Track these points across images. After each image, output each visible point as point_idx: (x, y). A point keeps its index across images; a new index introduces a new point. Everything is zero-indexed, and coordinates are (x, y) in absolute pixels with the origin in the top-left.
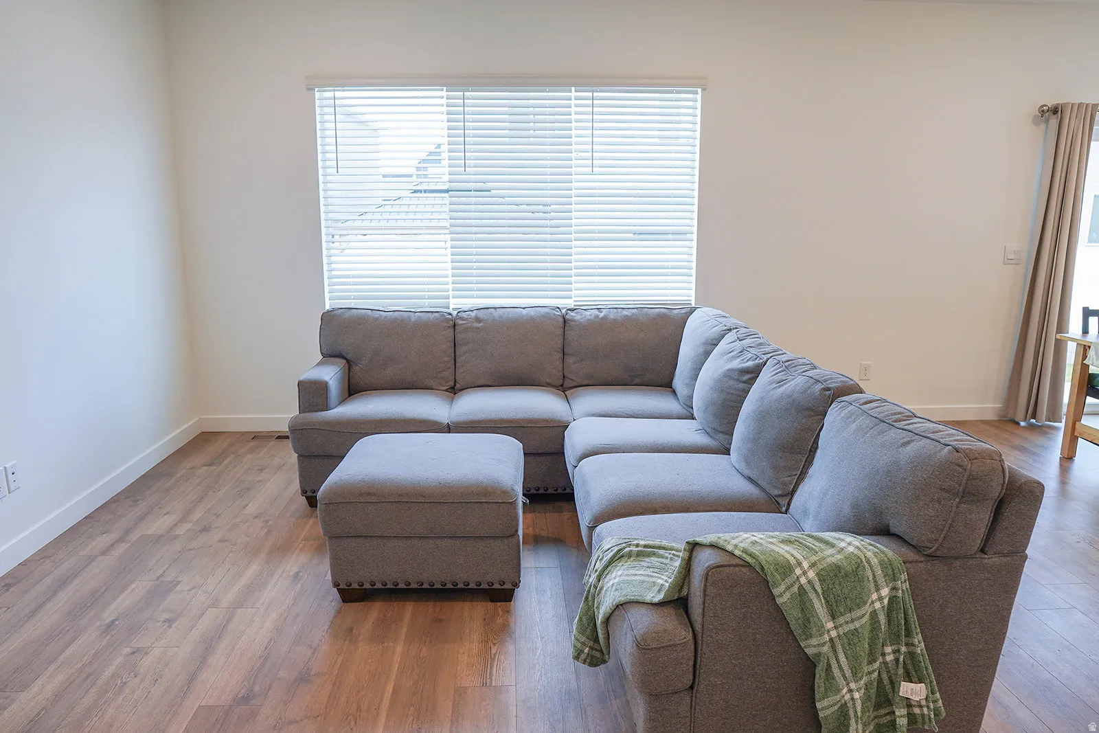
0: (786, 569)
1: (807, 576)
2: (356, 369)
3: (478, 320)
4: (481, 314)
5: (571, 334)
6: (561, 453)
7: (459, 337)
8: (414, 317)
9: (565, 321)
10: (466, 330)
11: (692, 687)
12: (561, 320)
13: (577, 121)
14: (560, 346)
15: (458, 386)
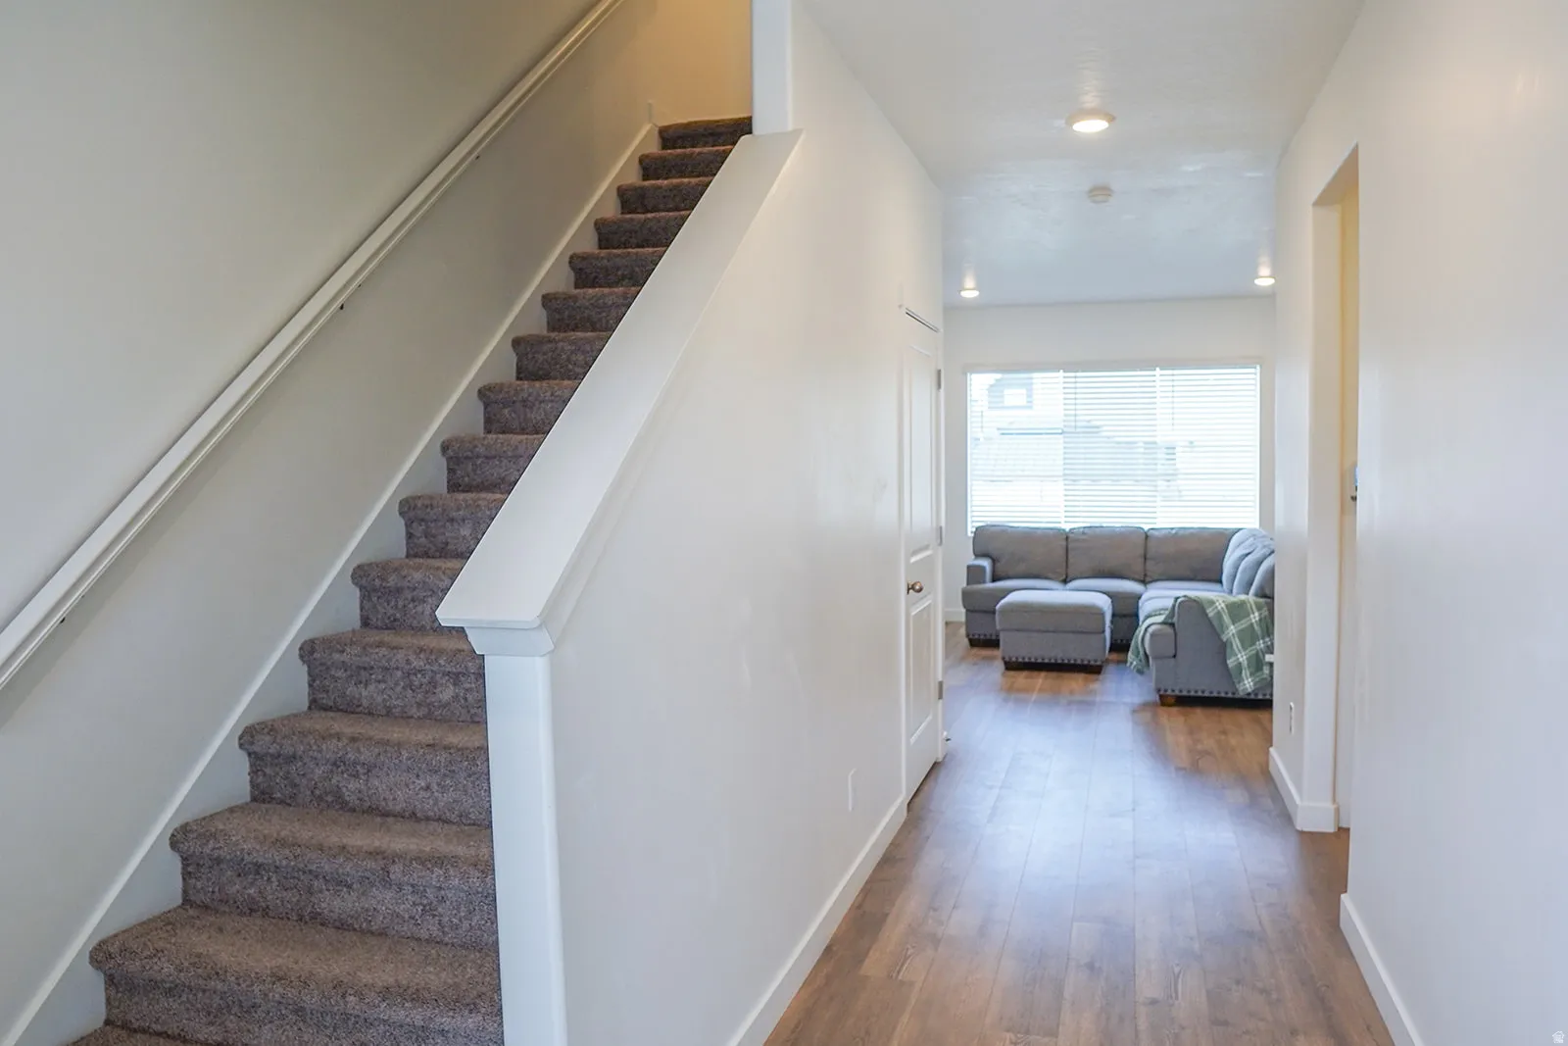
0: (1212, 603)
1: (1221, 605)
2: (998, 565)
3: (1083, 533)
4: (1086, 530)
5: (1151, 544)
6: (1137, 615)
7: (1070, 546)
8: (1039, 532)
9: (1147, 537)
10: (1077, 540)
11: (1175, 656)
12: (1144, 536)
13: (1161, 397)
14: (1142, 552)
15: (1068, 580)
